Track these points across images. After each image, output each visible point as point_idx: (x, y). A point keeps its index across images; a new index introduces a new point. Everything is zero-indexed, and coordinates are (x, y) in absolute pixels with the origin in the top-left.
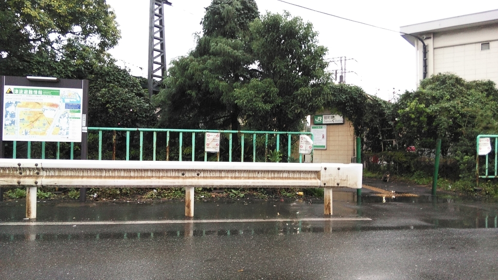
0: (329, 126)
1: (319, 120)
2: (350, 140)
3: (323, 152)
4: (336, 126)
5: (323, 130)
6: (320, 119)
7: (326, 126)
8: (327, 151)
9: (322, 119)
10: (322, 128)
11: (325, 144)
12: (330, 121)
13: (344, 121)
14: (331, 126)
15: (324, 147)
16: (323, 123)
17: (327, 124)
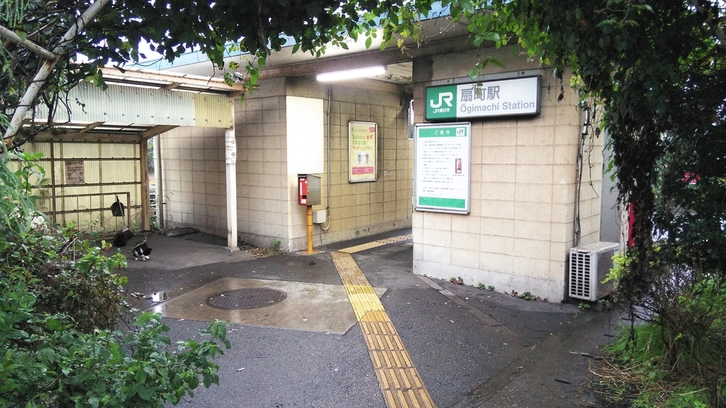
0: (478, 127)
1: (444, 105)
2: (563, 181)
3: (459, 223)
4: (507, 125)
5: (459, 141)
6: (448, 101)
7: (468, 126)
8: (470, 218)
9: (454, 102)
10: (453, 133)
11: (463, 195)
12: (485, 108)
13: (539, 106)
14: (488, 126)
15: (461, 203)
16: (459, 115)
17: (474, 120)
